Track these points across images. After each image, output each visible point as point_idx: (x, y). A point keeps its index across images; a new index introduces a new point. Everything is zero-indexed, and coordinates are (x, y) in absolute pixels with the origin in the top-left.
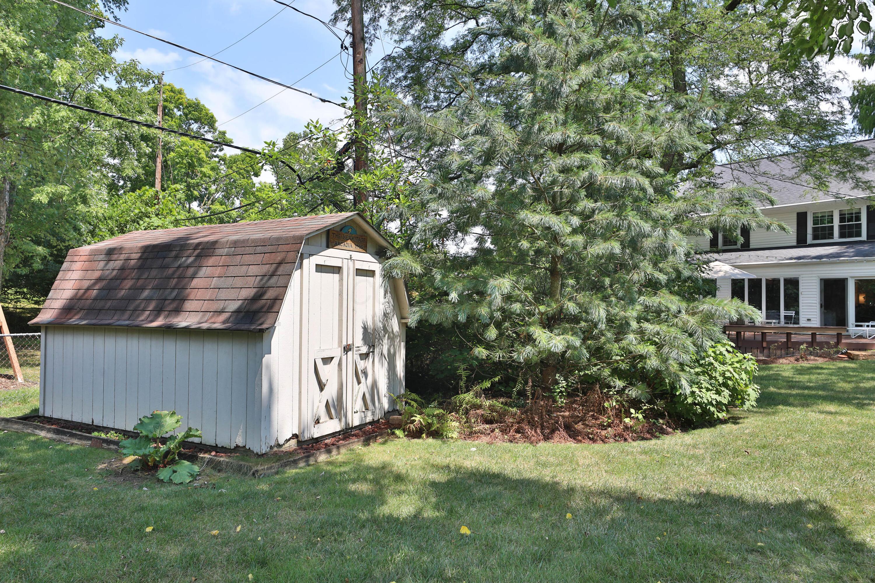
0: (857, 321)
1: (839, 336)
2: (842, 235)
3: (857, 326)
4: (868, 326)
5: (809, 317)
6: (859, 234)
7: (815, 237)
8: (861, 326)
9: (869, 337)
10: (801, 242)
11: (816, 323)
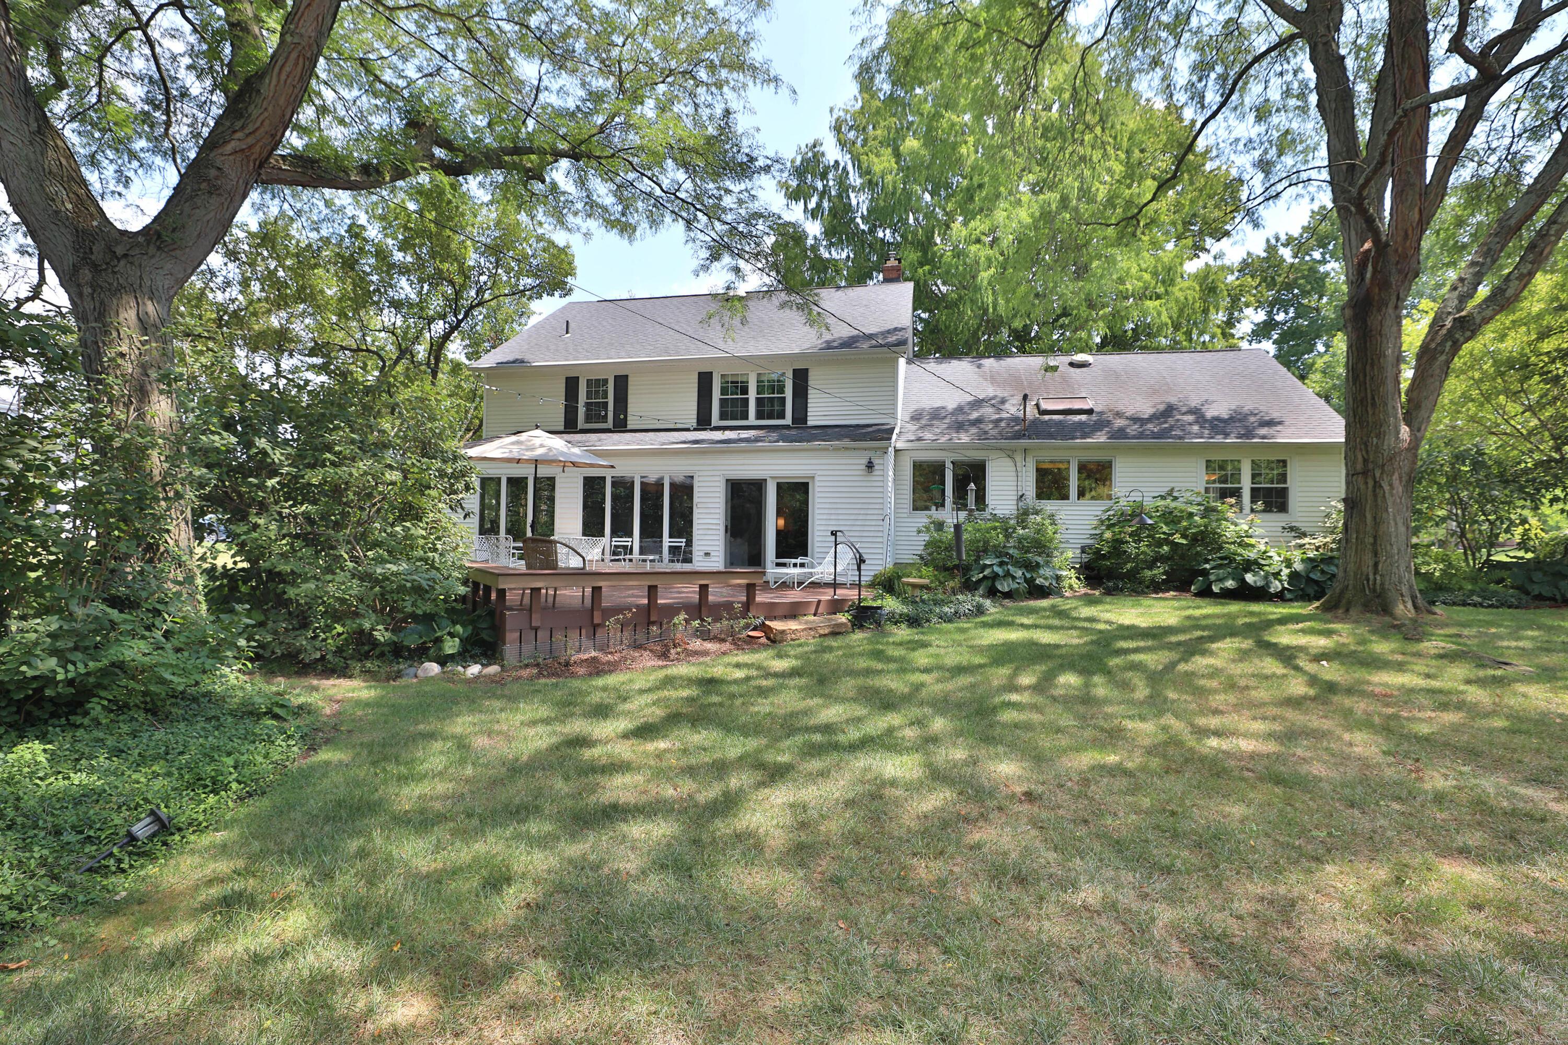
0: (778, 556)
1: (750, 589)
2: (760, 416)
3: (778, 565)
4: (795, 565)
5: (707, 549)
6: (782, 416)
7: (723, 416)
8: (784, 565)
9: (800, 584)
10: (703, 422)
11: (717, 562)
